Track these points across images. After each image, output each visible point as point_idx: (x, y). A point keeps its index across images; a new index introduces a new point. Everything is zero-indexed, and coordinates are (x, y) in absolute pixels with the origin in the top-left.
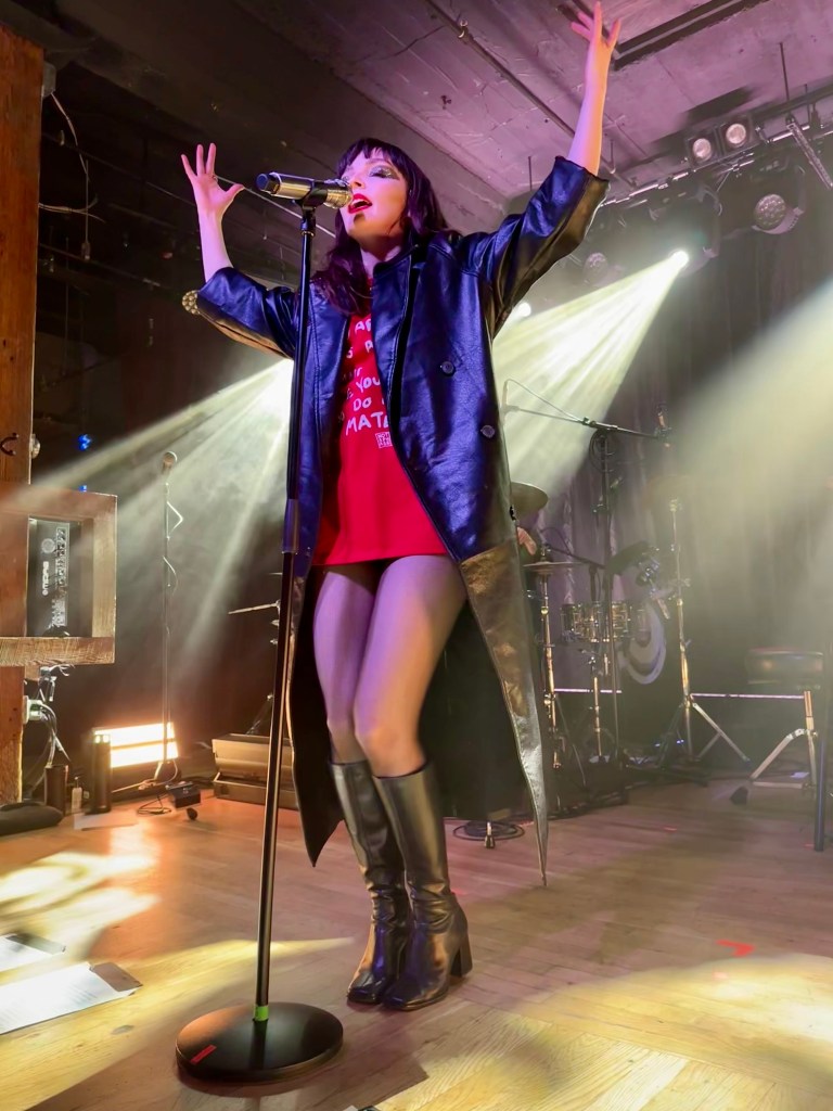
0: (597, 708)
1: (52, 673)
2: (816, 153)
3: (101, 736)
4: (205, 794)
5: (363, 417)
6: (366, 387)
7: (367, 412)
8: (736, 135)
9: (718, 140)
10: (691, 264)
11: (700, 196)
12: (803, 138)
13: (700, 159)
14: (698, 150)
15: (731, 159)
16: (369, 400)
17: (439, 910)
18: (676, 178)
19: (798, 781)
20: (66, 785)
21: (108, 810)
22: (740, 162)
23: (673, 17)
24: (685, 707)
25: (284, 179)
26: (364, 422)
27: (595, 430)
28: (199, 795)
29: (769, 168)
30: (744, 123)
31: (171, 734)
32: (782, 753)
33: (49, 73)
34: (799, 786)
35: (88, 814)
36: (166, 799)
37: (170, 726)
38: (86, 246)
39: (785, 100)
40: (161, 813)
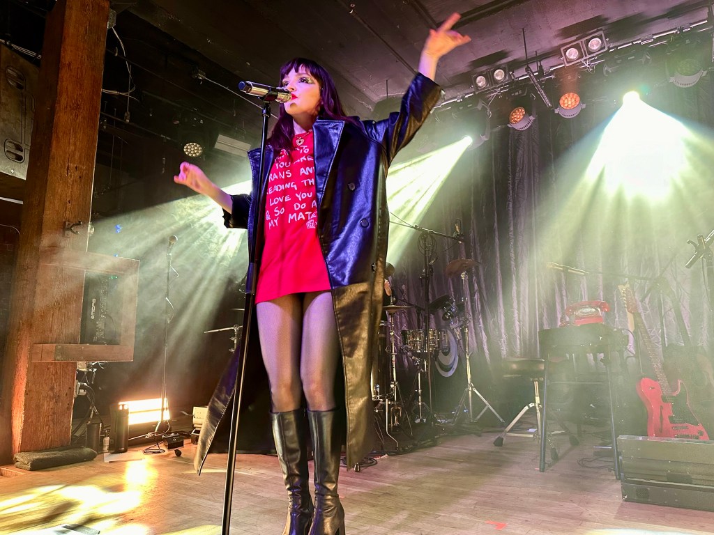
0: (420, 391)
1: (94, 367)
2: (541, 87)
3: (123, 406)
4: (186, 441)
5: (301, 214)
6: (303, 198)
7: (303, 211)
8: (499, 75)
9: (490, 78)
10: (474, 143)
11: (479, 107)
12: (535, 79)
13: (480, 87)
14: (479, 82)
15: (496, 88)
16: (305, 204)
17: (329, 503)
18: (467, 96)
19: (531, 433)
20: (100, 436)
21: (125, 451)
22: (501, 90)
23: (466, 11)
24: (469, 390)
25: (254, 85)
26: (301, 216)
27: (421, 232)
28: (183, 442)
29: (517, 94)
30: (504, 69)
31: (166, 405)
32: (521, 418)
33: (112, 14)
34: (532, 436)
35: (112, 453)
36: (162, 444)
37: (166, 399)
38: (127, 114)
39: (525, 59)
40: (159, 452)
